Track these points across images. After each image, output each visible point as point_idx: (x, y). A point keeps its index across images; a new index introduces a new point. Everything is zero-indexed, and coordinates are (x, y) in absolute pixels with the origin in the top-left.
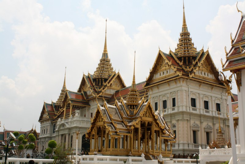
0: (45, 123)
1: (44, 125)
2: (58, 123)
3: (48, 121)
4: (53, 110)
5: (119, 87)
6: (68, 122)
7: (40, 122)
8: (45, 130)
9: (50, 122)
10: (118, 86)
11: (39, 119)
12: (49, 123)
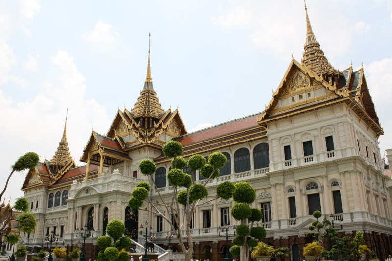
0: (33, 191)
1: (31, 194)
2: (72, 188)
3: (40, 189)
4: (48, 171)
5: (176, 132)
6: (98, 185)
7: (23, 190)
8: (32, 203)
9: (43, 190)
10: (175, 130)
11: (22, 186)
12: (43, 192)
